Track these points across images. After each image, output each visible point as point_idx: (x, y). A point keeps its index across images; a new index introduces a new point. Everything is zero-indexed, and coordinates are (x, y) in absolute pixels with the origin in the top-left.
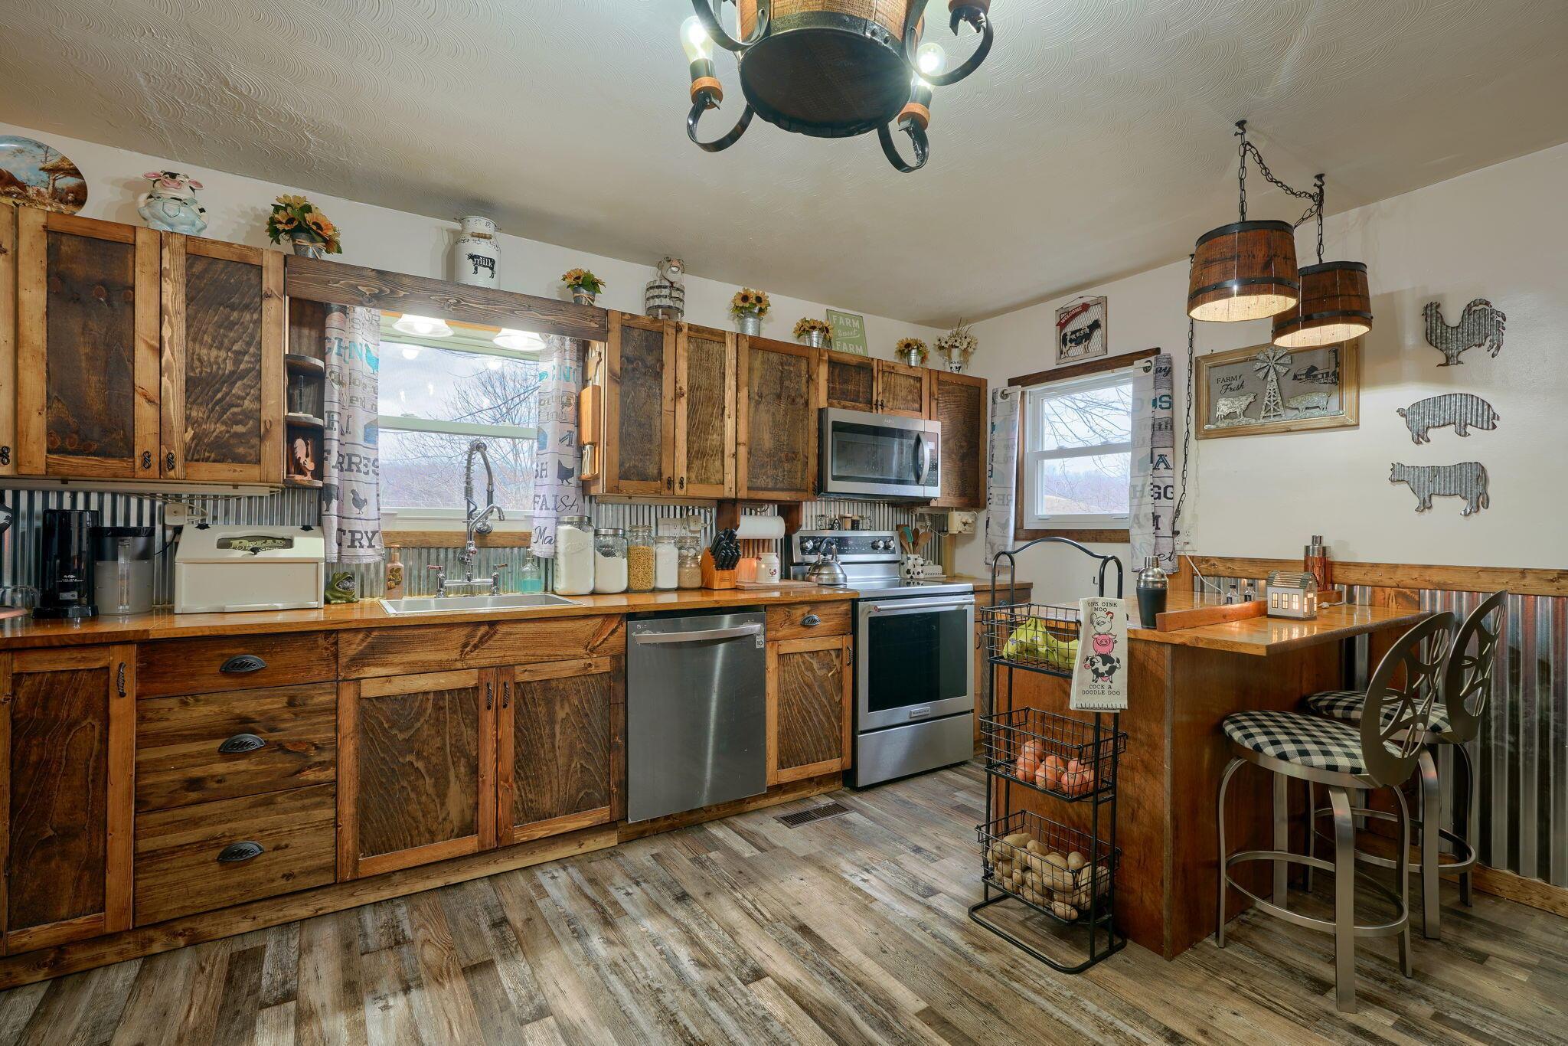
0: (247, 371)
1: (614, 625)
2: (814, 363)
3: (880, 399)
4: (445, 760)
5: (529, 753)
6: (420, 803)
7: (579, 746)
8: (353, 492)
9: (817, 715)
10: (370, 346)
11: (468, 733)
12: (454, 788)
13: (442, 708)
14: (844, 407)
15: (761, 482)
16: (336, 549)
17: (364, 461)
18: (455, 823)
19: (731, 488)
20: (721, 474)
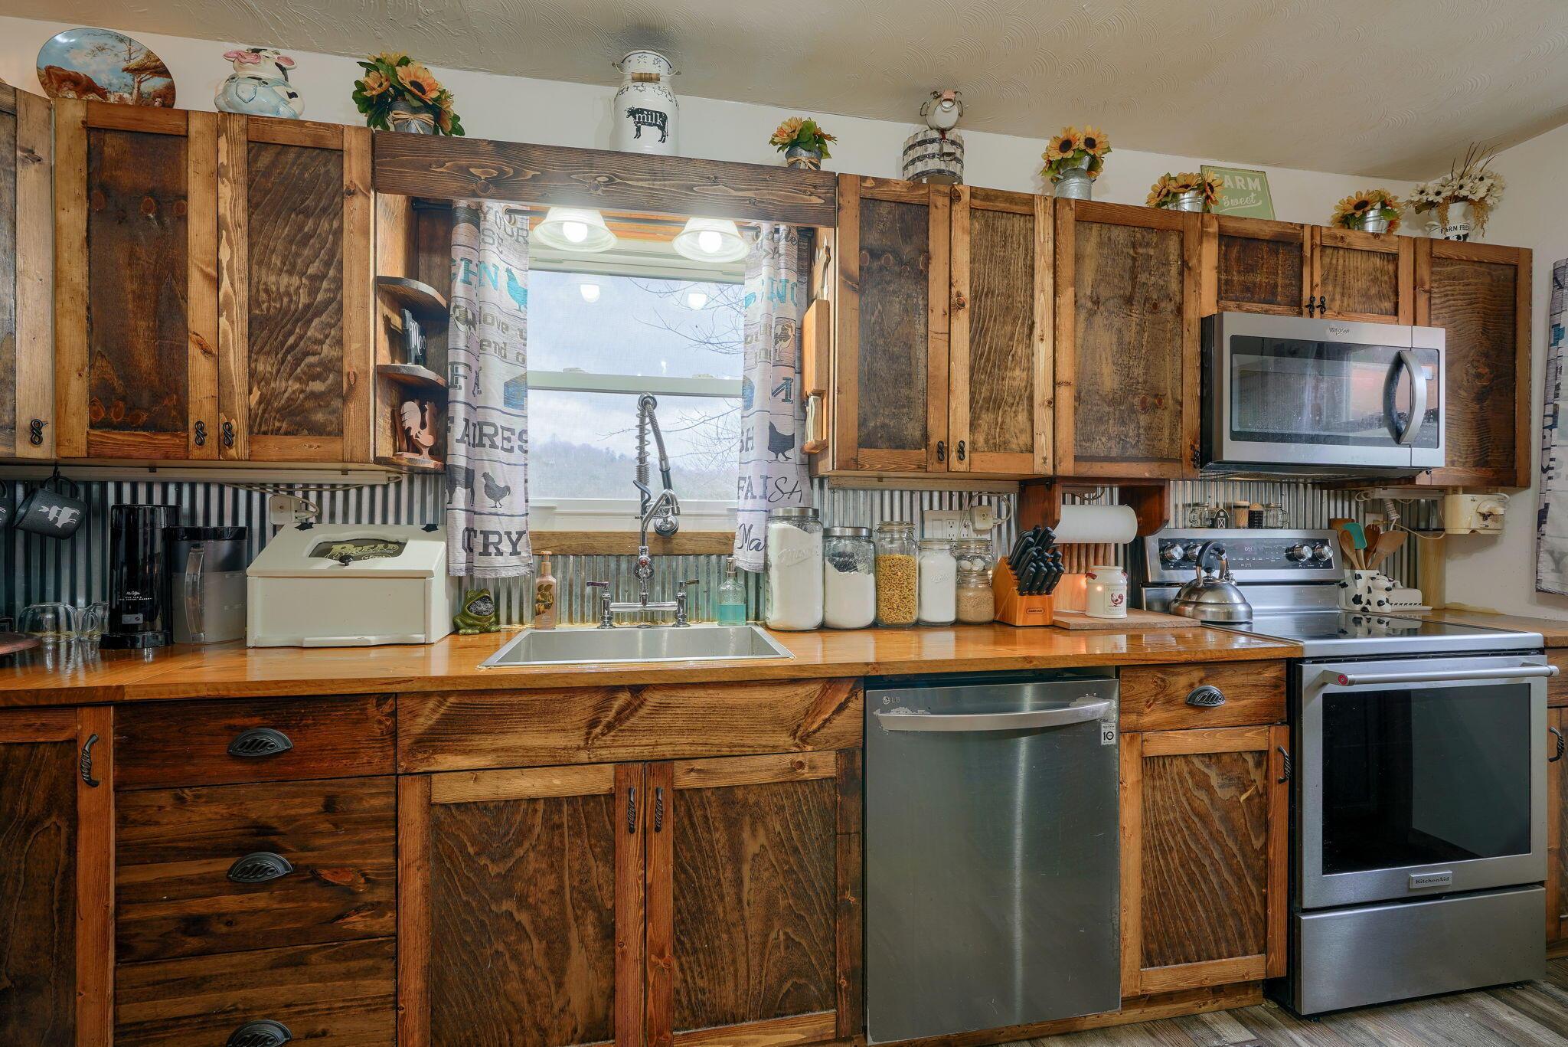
0: (328, 303)
1: (842, 697)
2: (1192, 238)
3: (1317, 295)
4: (562, 912)
5: (700, 909)
6: (524, 981)
7: (782, 903)
8: (485, 475)
9: (1218, 872)
10: (514, 271)
11: (598, 870)
12: (578, 960)
13: (560, 826)
14: (1248, 311)
15: (1098, 447)
16: (461, 556)
17: (507, 434)
18: (581, 1019)
19: (1045, 459)
20: (1029, 435)
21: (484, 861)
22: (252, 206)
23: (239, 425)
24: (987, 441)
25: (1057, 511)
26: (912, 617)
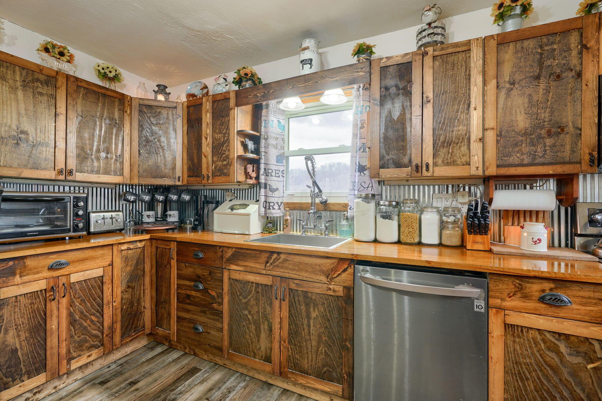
1: (346, 266)
8: (269, 185)
11: (268, 308)
13: (259, 292)
15: (514, 159)
16: (263, 210)
17: (277, 172)
18: (264, 354)
19: (477, 168)
20: (468, 157)
21: (241, 298)
22: (213, 117)
23: (210, 175)
24: (443, 162)
25: (491, 193)
26: (417, 240)
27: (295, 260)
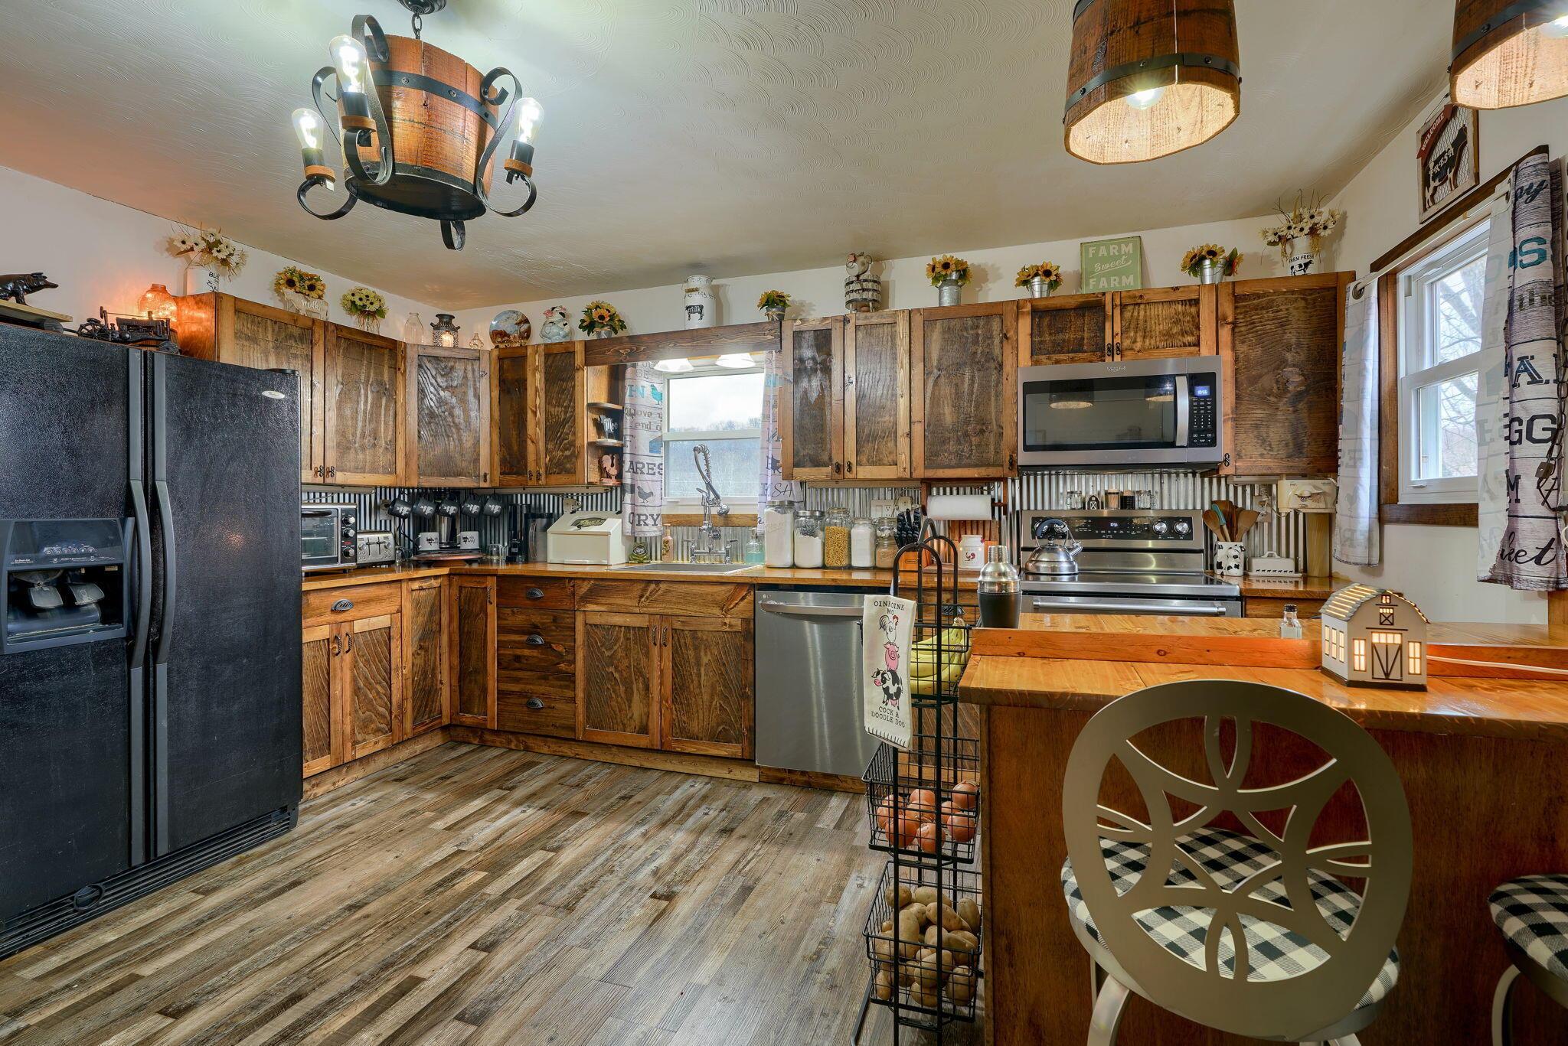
0: (571, 416)
1: (744, 593)
2: (1009, 318)
3: (1117, 343)
4: (631, 676)
5: (683, 685)
6: (617, 703)
7: (718, 689)
8: (639, 487)
11: (643, 660)
12: (636, 697)
13: (629, 639)
15: (941, 459)
16: (628, 526)
17: (650, 466)
18: (637, 722)
19: (905, 469)
20: (894, 455)
21: (603, 650)
22: (546, 380)
23: (542, 471)
24: (868, 461)
25: (924, 500)
26: (845, 563)
27: (679, 590)
